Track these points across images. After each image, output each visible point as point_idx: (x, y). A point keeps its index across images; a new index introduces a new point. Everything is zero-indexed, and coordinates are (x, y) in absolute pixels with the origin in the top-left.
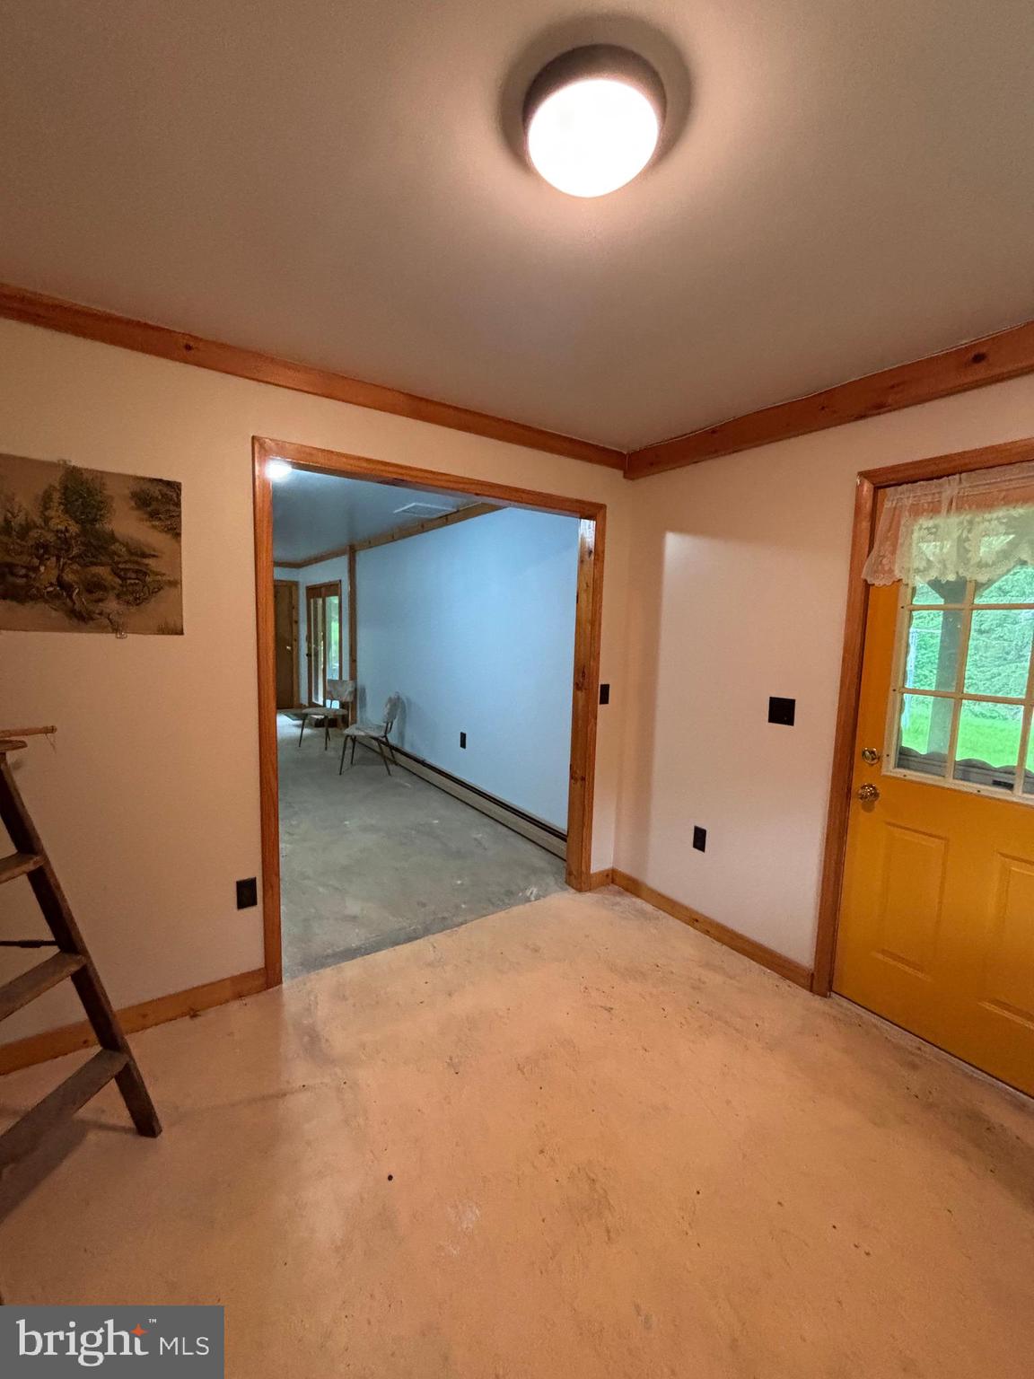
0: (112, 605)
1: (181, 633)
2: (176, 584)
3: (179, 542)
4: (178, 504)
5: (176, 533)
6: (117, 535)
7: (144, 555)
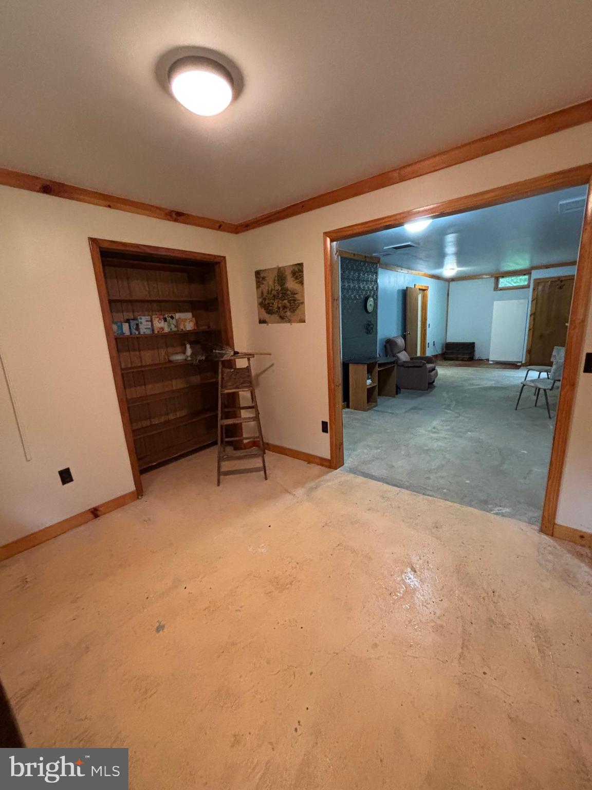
0: (288, 313)
1: (305, 322)
2: (303, 303)
3: (303, 287)
4: (302, 272)
5: (302, 283)
6: (289, 288)
7: (295, 294)
